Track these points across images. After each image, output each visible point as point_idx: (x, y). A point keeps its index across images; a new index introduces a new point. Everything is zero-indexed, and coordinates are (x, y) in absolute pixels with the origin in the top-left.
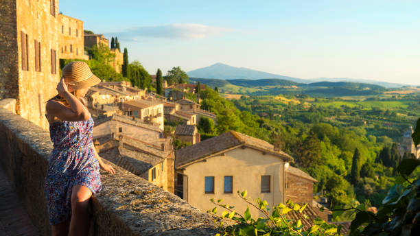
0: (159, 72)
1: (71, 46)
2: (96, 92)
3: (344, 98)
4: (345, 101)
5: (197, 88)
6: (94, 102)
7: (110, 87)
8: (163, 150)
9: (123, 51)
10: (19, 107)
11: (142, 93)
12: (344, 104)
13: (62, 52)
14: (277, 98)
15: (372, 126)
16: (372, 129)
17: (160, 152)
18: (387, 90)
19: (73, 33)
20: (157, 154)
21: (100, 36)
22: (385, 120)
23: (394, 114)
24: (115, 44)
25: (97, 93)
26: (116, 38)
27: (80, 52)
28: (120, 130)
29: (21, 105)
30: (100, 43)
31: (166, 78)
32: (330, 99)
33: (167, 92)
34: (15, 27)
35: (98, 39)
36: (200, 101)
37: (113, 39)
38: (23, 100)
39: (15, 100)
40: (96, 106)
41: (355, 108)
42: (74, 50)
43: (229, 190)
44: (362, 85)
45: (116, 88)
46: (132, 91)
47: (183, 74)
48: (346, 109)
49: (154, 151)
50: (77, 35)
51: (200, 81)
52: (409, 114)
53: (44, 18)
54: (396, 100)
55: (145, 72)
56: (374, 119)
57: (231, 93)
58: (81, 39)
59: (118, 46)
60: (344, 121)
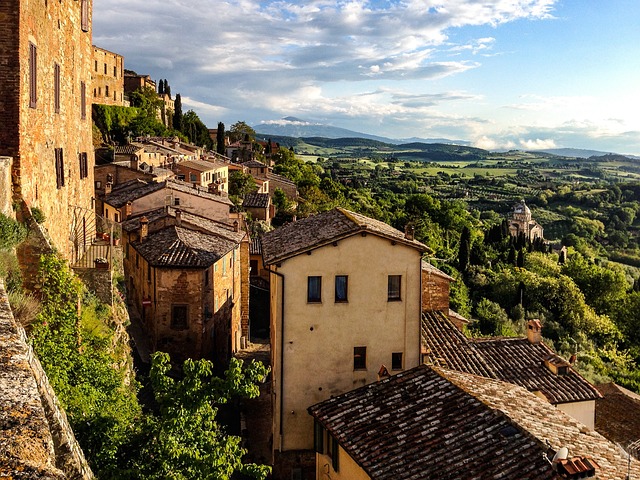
0: (221, 126)
1: (107, 87)
2: (140, 148)
3: (441, 164)
4: (443, 167)
5: (267, 147)
6: (139, 163)
7: (159, 143)
8: (236, 231)
9: (174, 98)
10: (18, 172)
11: (199, 152)
12: (442, 170)
13: (95, 96)
14: (362, 161)
15: (475, 199)
16: (476, 202)
17: (232, 234)
18: (492, 155)
19: (110, 72)
20: (228, 237)
21: (145, 77)
22: (491, 191)
23: (501, 184)
24: (164, 89)
25: (142, 151)
26: (166, 81)
27: (118, 96)
28: (177, 202)
29: (23, 169)
30: (144, 87)
31: (228, 133)
32: (425, 165)
33: (230, 151)
34: (15, 30)
35: (142, 81)
36: (272, 163)
37: (161, 82)
38: (27, 158)
39: (11, 160)
40: (142, 167)
41: (454, 176)
42: (112, 93)
43: (341, 296)
44: (462, 148)
45: (167, 145)
46: (187, 148)
47: (249, 129)
48: (445, 177)
49: (224, 233)
50: (115, 75)
51: (270, 139)
52: (519, 185)
53: (70, 31)
54: (502, 167)
55: (202, 124)
56: (477, 189)
57: (306, 154)
58: (120, 80)
59: (168, 91)
60: (443, 191)
